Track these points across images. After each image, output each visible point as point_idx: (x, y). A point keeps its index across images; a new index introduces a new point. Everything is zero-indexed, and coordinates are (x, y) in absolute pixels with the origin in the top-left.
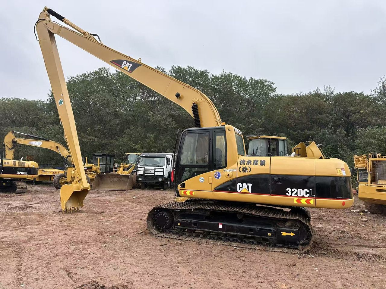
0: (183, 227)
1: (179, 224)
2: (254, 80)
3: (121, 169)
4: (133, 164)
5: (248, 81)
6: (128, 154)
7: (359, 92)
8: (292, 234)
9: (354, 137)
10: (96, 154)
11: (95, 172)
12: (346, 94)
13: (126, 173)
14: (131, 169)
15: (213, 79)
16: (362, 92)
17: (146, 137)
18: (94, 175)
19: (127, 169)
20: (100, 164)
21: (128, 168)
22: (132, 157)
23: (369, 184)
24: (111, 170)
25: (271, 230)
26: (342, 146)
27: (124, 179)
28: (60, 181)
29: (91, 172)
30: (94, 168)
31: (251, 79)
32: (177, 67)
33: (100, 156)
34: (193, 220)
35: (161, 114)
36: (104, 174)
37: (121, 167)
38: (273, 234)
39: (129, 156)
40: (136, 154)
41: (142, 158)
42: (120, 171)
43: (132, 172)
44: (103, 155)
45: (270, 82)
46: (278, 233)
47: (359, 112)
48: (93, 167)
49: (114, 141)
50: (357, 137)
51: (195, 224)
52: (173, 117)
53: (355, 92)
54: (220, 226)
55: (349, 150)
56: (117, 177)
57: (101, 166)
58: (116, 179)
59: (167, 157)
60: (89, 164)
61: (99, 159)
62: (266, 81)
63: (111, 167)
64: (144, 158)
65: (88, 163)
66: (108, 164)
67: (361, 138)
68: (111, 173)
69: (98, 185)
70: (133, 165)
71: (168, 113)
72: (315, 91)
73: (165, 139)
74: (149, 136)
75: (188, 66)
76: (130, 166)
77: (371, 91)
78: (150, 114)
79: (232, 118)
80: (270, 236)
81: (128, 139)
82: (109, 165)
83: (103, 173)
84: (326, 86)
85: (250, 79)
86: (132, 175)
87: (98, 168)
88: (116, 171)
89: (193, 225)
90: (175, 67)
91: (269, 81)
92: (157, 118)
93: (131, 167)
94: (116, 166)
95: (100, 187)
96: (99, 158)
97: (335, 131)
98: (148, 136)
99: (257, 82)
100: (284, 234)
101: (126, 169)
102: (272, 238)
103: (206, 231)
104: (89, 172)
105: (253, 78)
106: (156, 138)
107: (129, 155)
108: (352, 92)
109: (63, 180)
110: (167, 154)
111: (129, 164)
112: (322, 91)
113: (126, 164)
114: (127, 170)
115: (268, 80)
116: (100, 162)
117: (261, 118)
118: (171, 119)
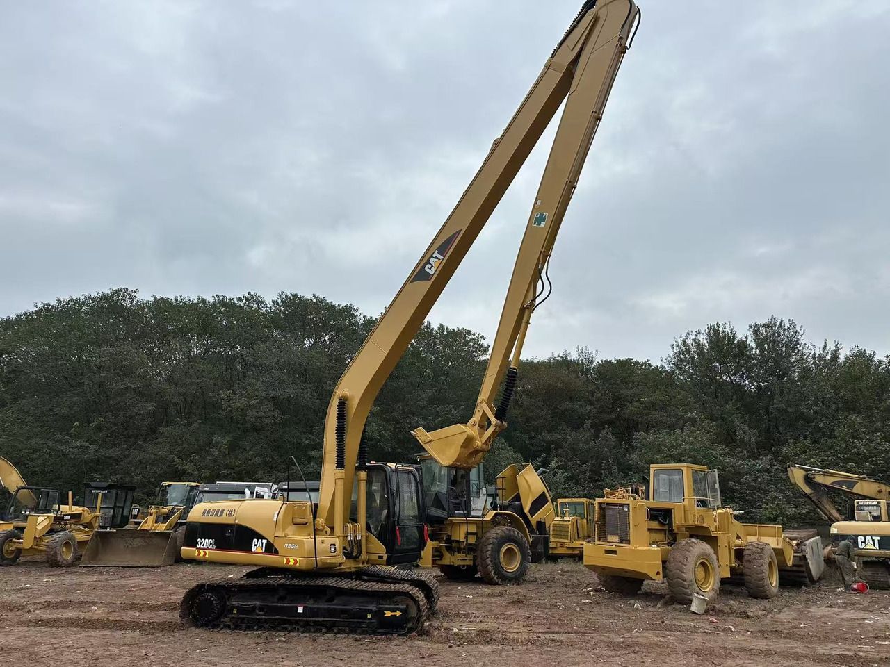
0: (241, 616)
1: (235, 611)
2: (447, 329)
3: (151, 519)
4: (177, 507)
5: (437, 329)
6: (168, 483)
7: (641, 360)
8: (398, 613)
9: (631, 448)
10: (93, 484)
11: (89, 525)
12: (619, 362)
13: (162, 527)
14: (173, 519)
15: (364, 325)
16: (648, 361)
17: (210, 444)
18: (86, 532)
19: (164, 517)
20: (101, 508)
21: (166, 518)
22: (176, 491)
23: (597, 542)
24: (125, 521)
25: (371, 610)
26: (609, 465)
27: (156, 541)
28: (6, 547)
29: (79, 526)
30: (88, 516)
31: (442, 327)
32: (289, 295)
33: (103, 489)
34: (258, 603)
35: (249, 394)
36: (108, 529)
37: (151, 515)
38: (375, 614)
39: (169, 489)
40: (187, 483)
41: (201, 495)
42: (149, 524)
43: (174, 527)
44: (110, 487)
45: (477, 335)
46: (380, 612)
47: (639, 400)
48: (85, 513)
49: (133, 453)
50: (635, 449)
51: (261, 609)
52: (275, 400)
53: (635, 360)
54: (300, 610)
55: (621, 474)
56: (142, 537)
57: (102, 511)
58: (137, 542)
59: (257, 492)
60: (74, 508)
61: (100, 495)
62: (469, 332)
63: (125, 514)
64: (206, 495)
65: (73, 505)
66: (119, 507)
67: (641, 451)
68: (127, 527)
69: (95, 556)
70: (178, 510)
71: (264, 394)
72: (561, 355)
73: (254, 449)
74: (218, 443)
75: (314, 295)
76: (172, 512)
77: (662, 361)
78: (224, 394)
79: (400, 405)
80: (369, 619)
81: (167, 448)
82: (121, 510)
83: (106, 528)
84: (580, 348)
85: (439, 328)
86: (175, 531)
87: (96, 517)
88: (139, 523)
89: (257, 611)
90: (286, 296)
91: (474, 335)
92: (240, 402)
93: (174, 513)
94: (135, 512)
95: (100, 560)
96: (100, 493)
97: (596, 437)
98: (214, 442)
99: (452, 333)
100: (388, 614)
101: (162, 518)
102: (373, 621)
103: (277, 619)
104: (73, 526)
105: (446, 325)
106: (233, 447)
107: (169, 486)
108: (629, 359)
109: (11, 544)
110: (258, 486)
111: (169, 508)
112: (574, 356)
113: (163, 508)
114: (164, 522)
115: (473, 332)
116: (101, 504)
117: (456, 407)
118: (270, 406)
